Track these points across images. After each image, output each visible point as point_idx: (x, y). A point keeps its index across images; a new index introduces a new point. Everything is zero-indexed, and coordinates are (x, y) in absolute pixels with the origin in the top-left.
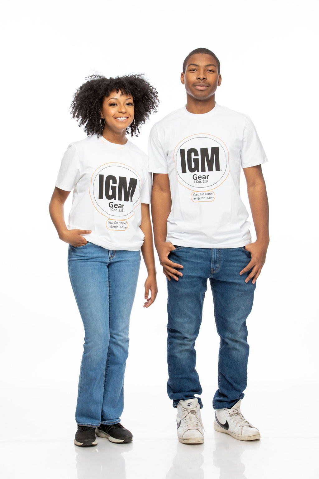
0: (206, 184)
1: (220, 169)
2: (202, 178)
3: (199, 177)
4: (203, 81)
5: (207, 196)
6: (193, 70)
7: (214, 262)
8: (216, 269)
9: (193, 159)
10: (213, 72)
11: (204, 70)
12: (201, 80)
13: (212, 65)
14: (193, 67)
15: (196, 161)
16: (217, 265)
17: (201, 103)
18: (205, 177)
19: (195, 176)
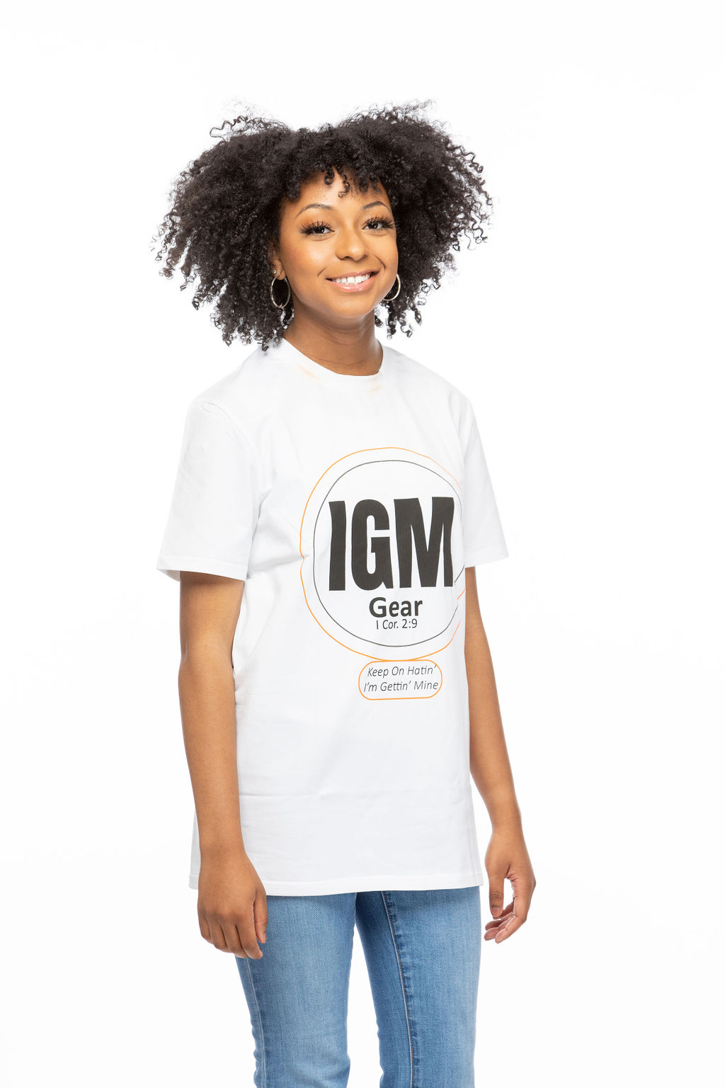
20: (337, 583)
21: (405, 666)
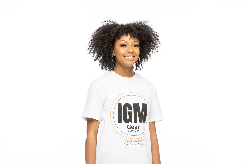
20: (120, 121)
21: (136, 140)
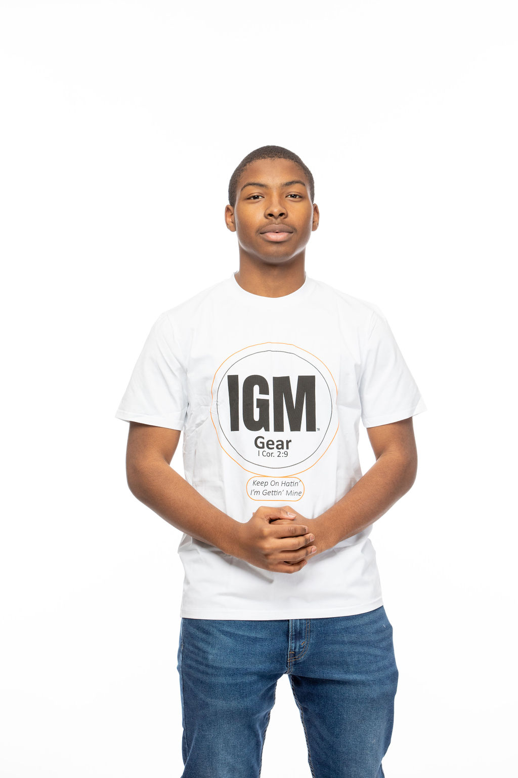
0: (283, 461)
1: (317, 427)
2: (275, 446)
3: (270, 444)
4: (279, 220)
5: (286, 488)
6: (255, 198)
7: (295, 635)
8: (299, 652)
9: (258, 400)
10: (300, 199)
11: (280, 196)
12: (276, 218)
13: (297, 182)
14: (255, 191)
15: (263, 405)
16: (303, 643)
17: (275, 272)
18: (281, 445)
19: (260, 440)
